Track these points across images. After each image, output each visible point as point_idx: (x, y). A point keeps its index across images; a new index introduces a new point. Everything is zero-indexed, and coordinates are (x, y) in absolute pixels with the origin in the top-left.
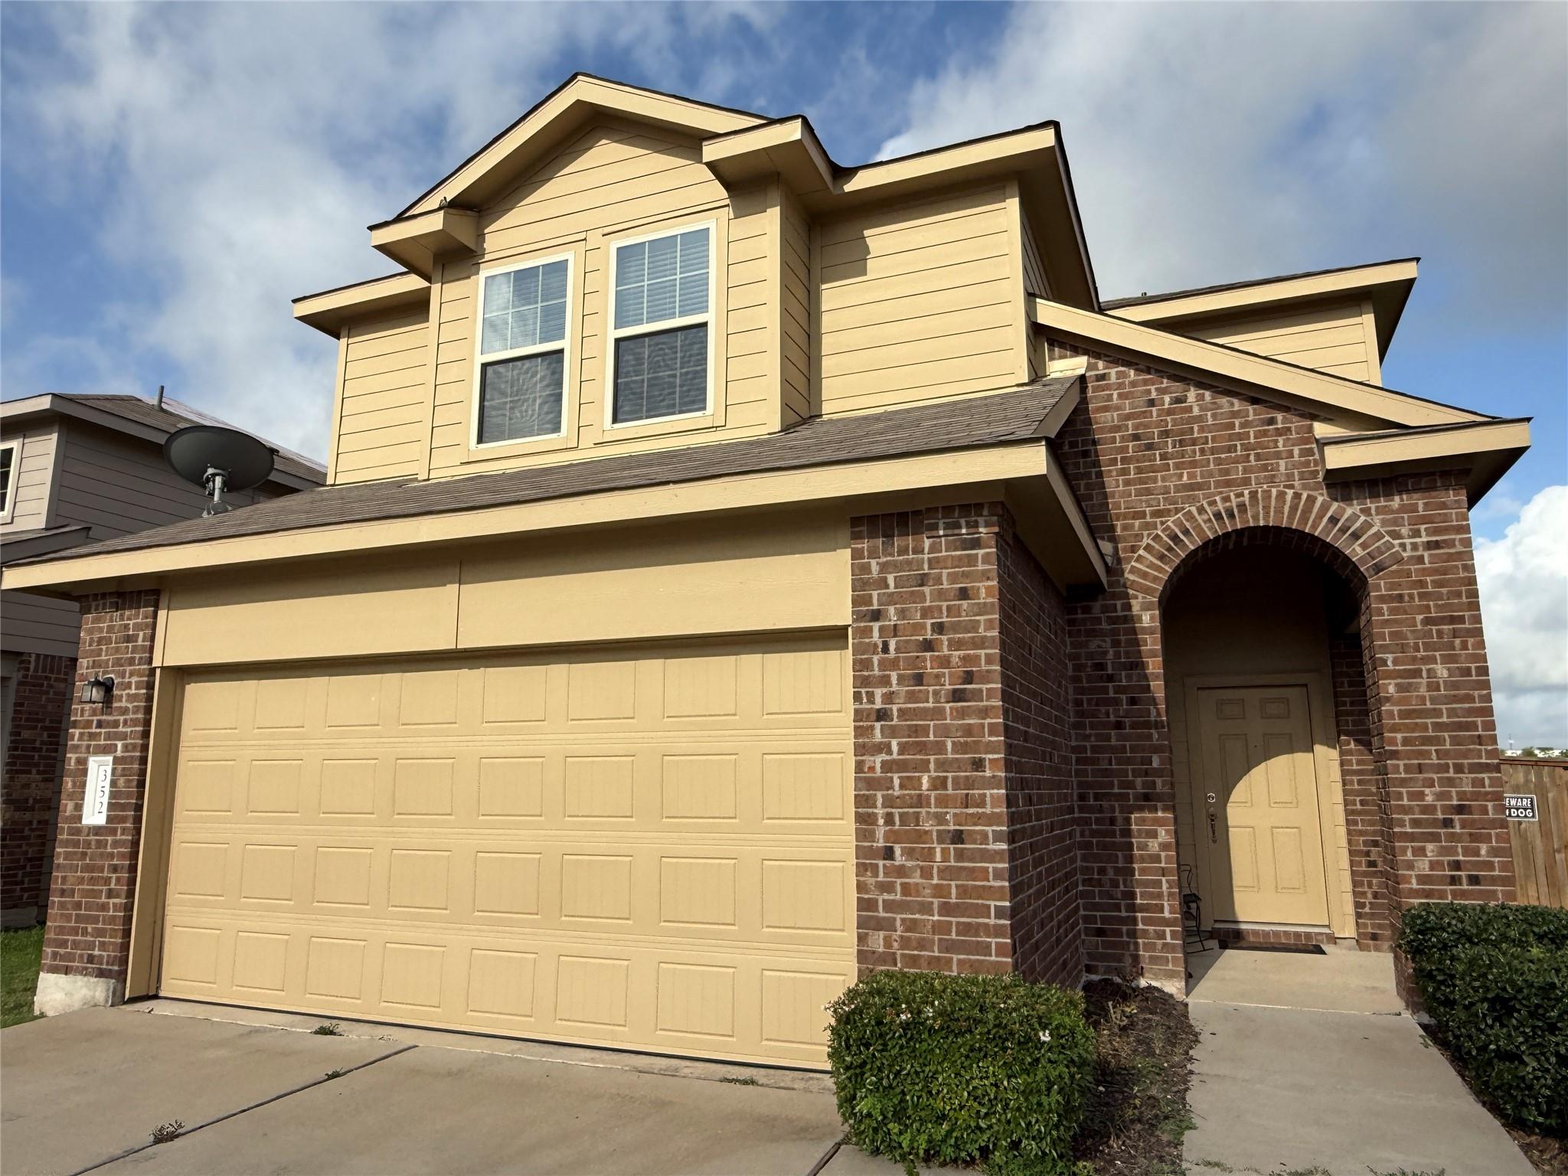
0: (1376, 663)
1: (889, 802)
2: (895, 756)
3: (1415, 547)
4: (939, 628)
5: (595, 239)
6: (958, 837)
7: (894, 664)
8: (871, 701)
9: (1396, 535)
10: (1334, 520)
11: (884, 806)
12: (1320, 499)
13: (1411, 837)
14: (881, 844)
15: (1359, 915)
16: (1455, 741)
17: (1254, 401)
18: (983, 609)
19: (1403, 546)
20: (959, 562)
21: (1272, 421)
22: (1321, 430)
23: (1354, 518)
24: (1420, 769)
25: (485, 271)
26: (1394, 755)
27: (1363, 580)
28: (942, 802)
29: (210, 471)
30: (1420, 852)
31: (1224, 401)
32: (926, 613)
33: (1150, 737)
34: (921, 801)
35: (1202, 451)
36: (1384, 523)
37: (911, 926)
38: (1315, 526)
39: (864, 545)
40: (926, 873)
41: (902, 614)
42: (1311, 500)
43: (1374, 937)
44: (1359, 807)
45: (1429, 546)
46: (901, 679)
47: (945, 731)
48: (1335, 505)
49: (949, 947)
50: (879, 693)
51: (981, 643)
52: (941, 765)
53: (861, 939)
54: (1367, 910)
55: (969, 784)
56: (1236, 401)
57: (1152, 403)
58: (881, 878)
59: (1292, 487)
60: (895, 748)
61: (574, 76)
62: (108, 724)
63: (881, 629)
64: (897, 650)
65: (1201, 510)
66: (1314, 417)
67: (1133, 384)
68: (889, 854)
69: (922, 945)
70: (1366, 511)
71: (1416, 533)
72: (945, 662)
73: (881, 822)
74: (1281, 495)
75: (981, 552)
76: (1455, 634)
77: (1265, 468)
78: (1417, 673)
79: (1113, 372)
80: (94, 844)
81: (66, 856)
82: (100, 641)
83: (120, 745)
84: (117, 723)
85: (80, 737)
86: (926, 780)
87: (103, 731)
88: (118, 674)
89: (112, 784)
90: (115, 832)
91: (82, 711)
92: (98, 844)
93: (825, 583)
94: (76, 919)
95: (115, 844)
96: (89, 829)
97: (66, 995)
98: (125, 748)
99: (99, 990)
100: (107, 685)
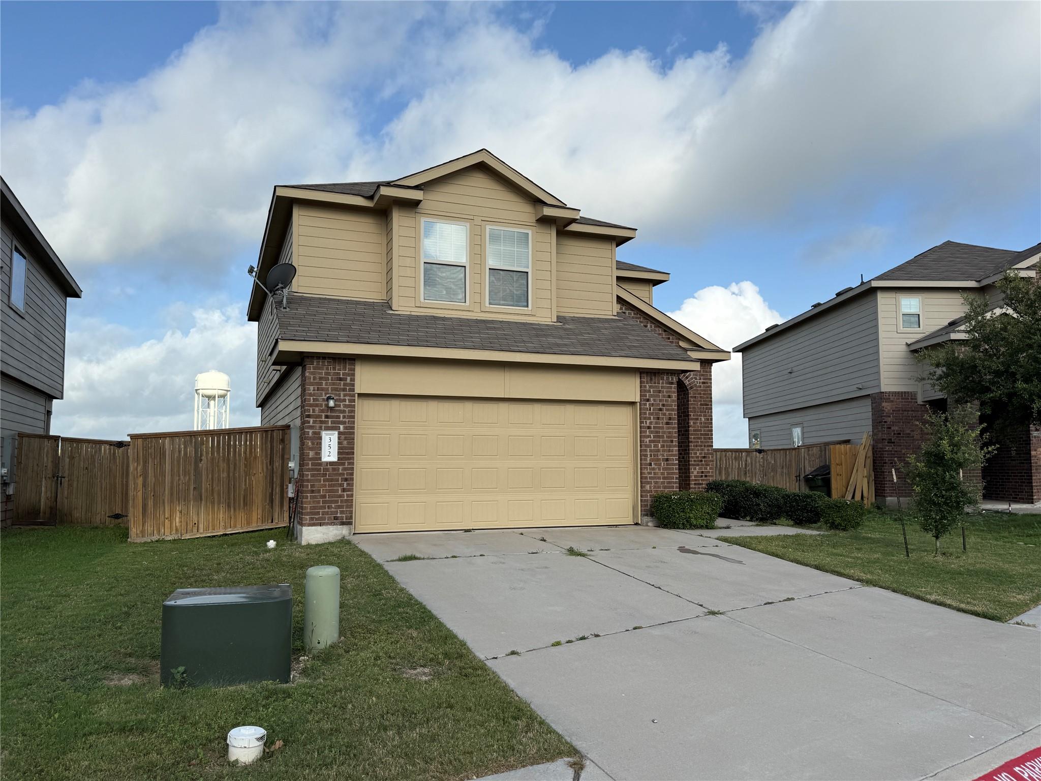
1: (651, 451)
2: (652, 439)
3: (700, 383)
4: (663, 405)
5: (478, 221)
6: (667, 460)
7: (652, 414)
8: (646, 424)
9: (696, 379)
11: (650, 452)
13: (693, 465)
14: (649, 462)
16: (705, 438)
18: (673, 401)
19: (697, 382)
20: (668, 388)
21: (669, 339)
22: (681, 344)
24: (697, 446)
25: (423, 218)
27: (687, 391)
28: (664, 451)
30: (695, 468)
32: (660, 401)
34: (658, 451)
36: (694, 375)
37: (656, 483)
39: (645, 380)
40: (659, 469)
41: (654, 400)
45: (703, 383)
46: (654, 418)
47: (664, 432)
49: (665, 487)
50: (648, 421)
51: (673, 410)
52: (663, 441)
53: (642, 487)
55: (670, 446)
56: (660, 329)
58: (647, 471)
60: (652, 437)
62: (332, 417)
63: (649, 404)
64: (653, 410)
66: (680, 340)
68: (650, 464)
69: (659, 487)
71: (700, 379)
72: (664, 414)
73: (649, 456)
75: (673, 386)
76: (707, 408)
78: (697, 419)
79: (627, 312)
80: (331, 470)
81: (313, 475)
82: (321, 378)
83: (341, 427)
84: (338, 417)
85: (314, 422)
86: (660, 445)
87: (330, 420)
88: (336, 395)
89: (339, 443)
90: (343, 464)
91: (314, 410)
92: (334, 469)
93: (630, 390)
94: (324, 502)
95: (344, 469)
96: (327, 463)
97: (323, 534)
98: (345, 428)
99: (344, 530)
100: (331, 399)
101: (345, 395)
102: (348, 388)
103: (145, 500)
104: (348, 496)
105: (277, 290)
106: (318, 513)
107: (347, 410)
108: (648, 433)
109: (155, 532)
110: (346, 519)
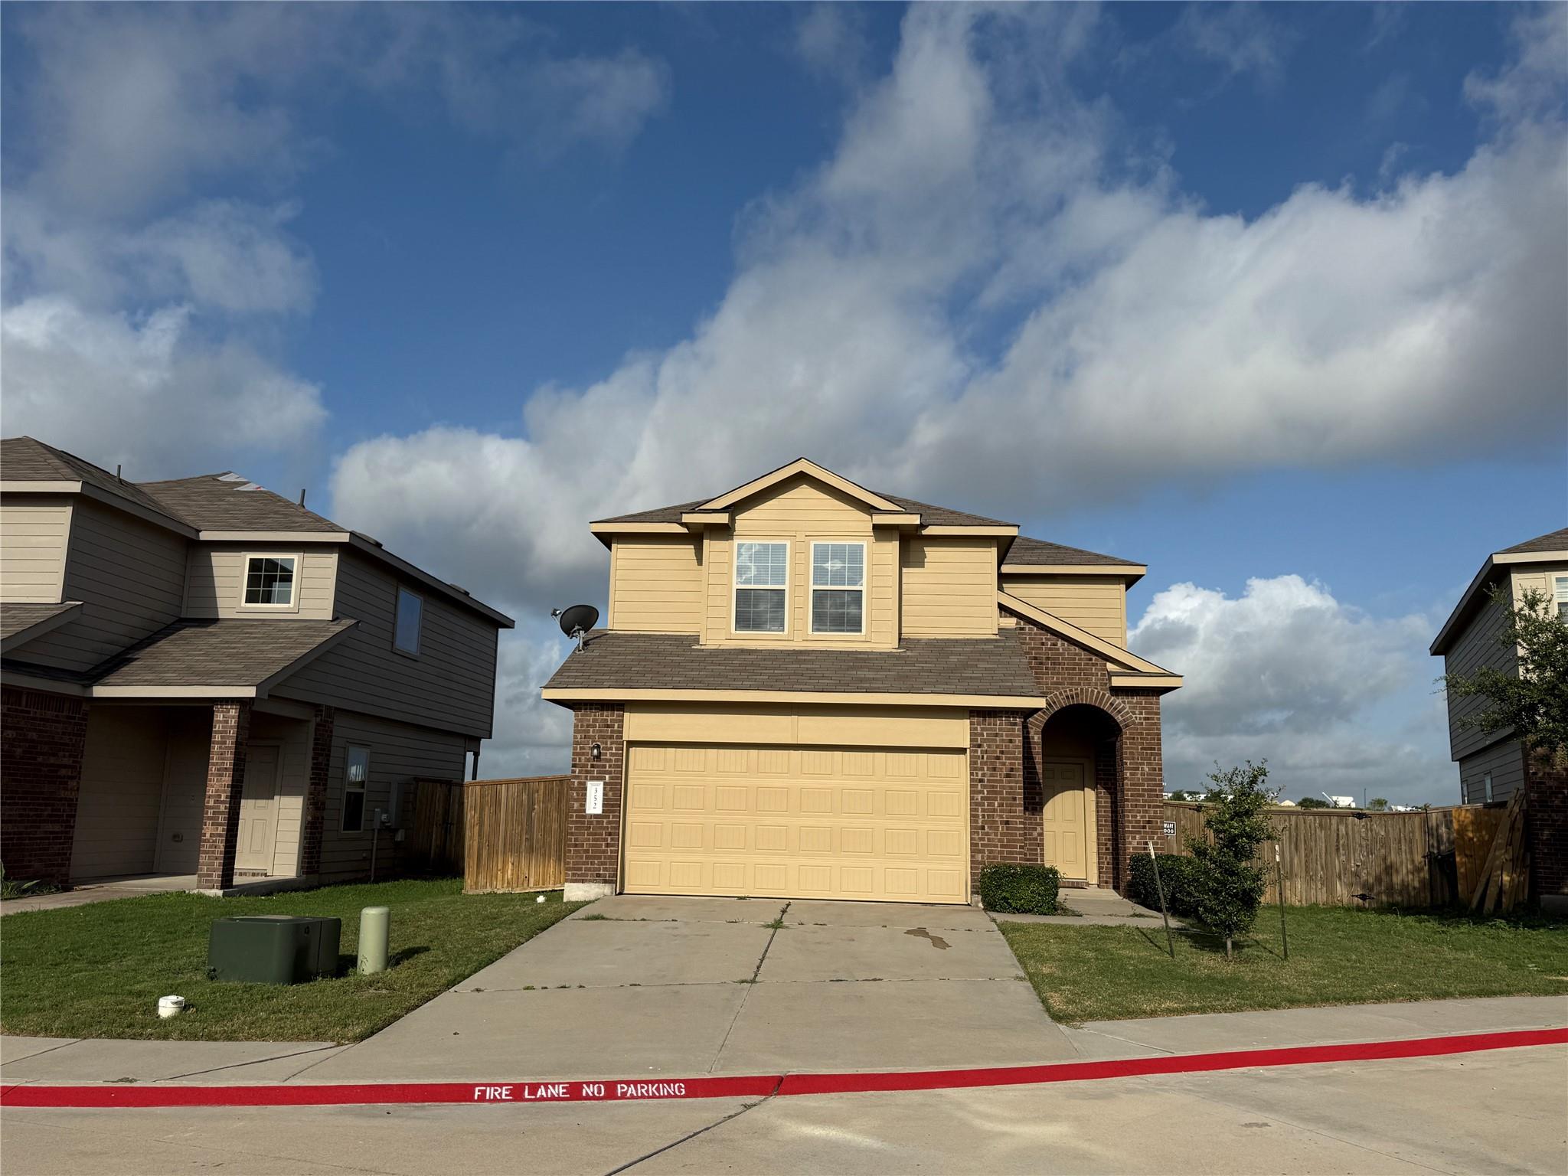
0: (1123, 764)
1: (983, 810)
2: (985, 795)
3: (1140, 718)
4: (1002, 753)
5: (801, 537)
6: (1007, 823)
7: (985, 763)
8: (977, 776)
9: (1134, 713)
10: (1112, 704)
11: (981, 812)
12: (1107, 695)
13: (1131, 832)
14: (980, 824)
15: (1100, 873)
16: (1149, 796)
17: (1084, 650)
18: (1017, 747)
19: (1136, 717)
20: (1009, 730)
21: (1091, 660)
22: (1110, 666)
23: (1119, 704)
24: (1136, 806)
25: (736, 541)
26: (1128, 800)
27: (1120, 730)
28: (1001, 811)
29: (577, 627)
30: (1134, 838)
31: (1072, 647)
32: (997, 747)
33: (1035, 788)
34: (994, 810)
35: (1063, 669)
36: (1130, 708)
37: (990, 852)
38: (1104, 706)
39: (975, 720)
40: (996, 835)
41: (989, 746)
42: (1104, 695)
43: (1106, 882)
44: (1104, 823)
45: (1145, 719)
46: (988, 769)
47: (1003, 787)
48: (1113, 698)
49: (1003, 858)
50: (980, 773)
51: (1016, 758)
52: (1002, 799)
53: (972, 856)
54: (1104, 870)
55: (1011, 805)
56: (1077, 648)
57: (1043, 644)
58: (980, 836)
59: (1097, 689)
60: (986, 792)
61: (800, 459)
62: (598, 766)
63: (980, 750)
64: (986, 758)
65: (1061, 694)
66: (1108, 661)
67: (1035, 634)
68: (983, 828)
69: (995, 858)
70: (1124, 702)
71: (1141, 713)
72: (1004, 764)
73: (980, 817)
74: (1093, 691)
75: (1017, 727)
76: (1152, 754)
77: (1087, 679)
79: (1027, 627)
80: (595, 823)
81: (576, 828)
82: (588, 726)
83: (607, 776)
84: (605, 767)
85: (580, 772)
86: (996, 803)
87: (596, 769)
88: (602, 743)
89: (604, 794)
90: (608, 817)
91: (580, 760)
92: (598, 822)
93: (958, 732)
94: (587, 857)
95: (609, 823)
96: (591, 816)
97: (585, 892)
98: (611, 778)
99: (607, 889)
100: (598, 747)
101: (612, 743)
102: (615, 735)
103: (479, 850)
104: (611, 852)
105: (575, 632)
106: (581, 869)
107: (613, 758)
108: (979, 788)
109: (488, 884)
110: (609, 877)
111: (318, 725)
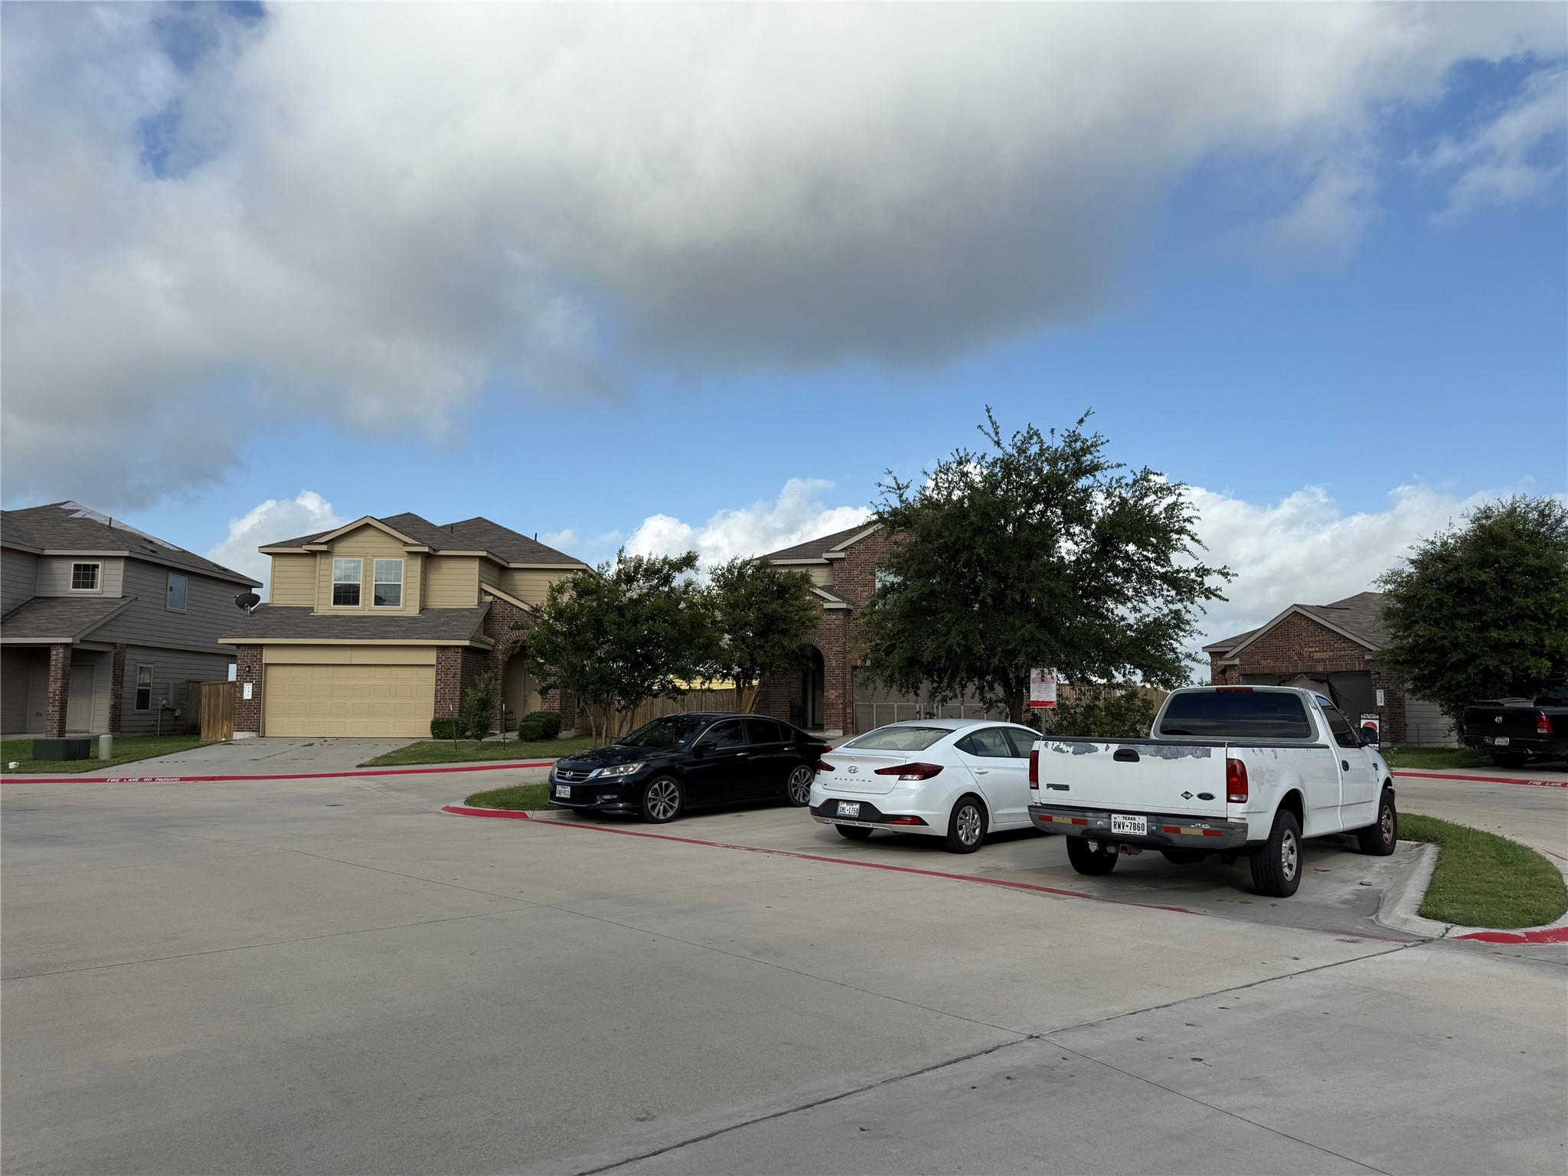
1: (440, 694)
2: (442, 686)
4: (451, 666)
5: (369, 557)
7: (443, 671)
8: (439, 678)
14: (439, 700)
18: (458, 664)
20: (455, 656)
25: (334, 559)
28: (449, 694)
29: (246, 604)
31: (521, 611)
32: (449, 664)
34: (446, 693)
37: (442, 712)
39: (439, 651)
40: (446, 704)
41: (445, 664)
46: (444, 674)
47: (450, 682)
50: (440, 676)
51: (458, 669)
52: (450, 688)
53: (433, 715)
55: (454, 691)
57: (506, 609)
58: (438, 705)
61: (367, 516)
62: (250, 676)
63: (442, 665)
64: (443, 669)
65: (514, 634)
67: (502, 604)
68: (440, 702)
69: (445, 715)
72: (451, 671)
73: (439, 697)
75: (459, 656)
79: (498, 601)
80: (248, 703)
81: (239, 706)
82: (244, 656)
83: (254, 681)
84: (253, 676)
85: (240, 679)
86: (447, 690)
87: (248, 678)
88: (252, 664)
89: (253, 690)
90: (255, 701)
91: (240, 673)
92: (250, 703)
93: (431, 657)
94: (244, 720)
95: (256, 703)
96: (246, 700)
97: (243, 736)
98: (256, 682)
99: (254, 734)
100: (249, 667)
101: (257, 664)
102: (258, 661)
103: (209, 720)
104: (256, 717)
105: (245, 607)
106: (241, 725)
107: (257, 672)
108: (439, 683)
110: (257, 729)
111: (115, 654)
